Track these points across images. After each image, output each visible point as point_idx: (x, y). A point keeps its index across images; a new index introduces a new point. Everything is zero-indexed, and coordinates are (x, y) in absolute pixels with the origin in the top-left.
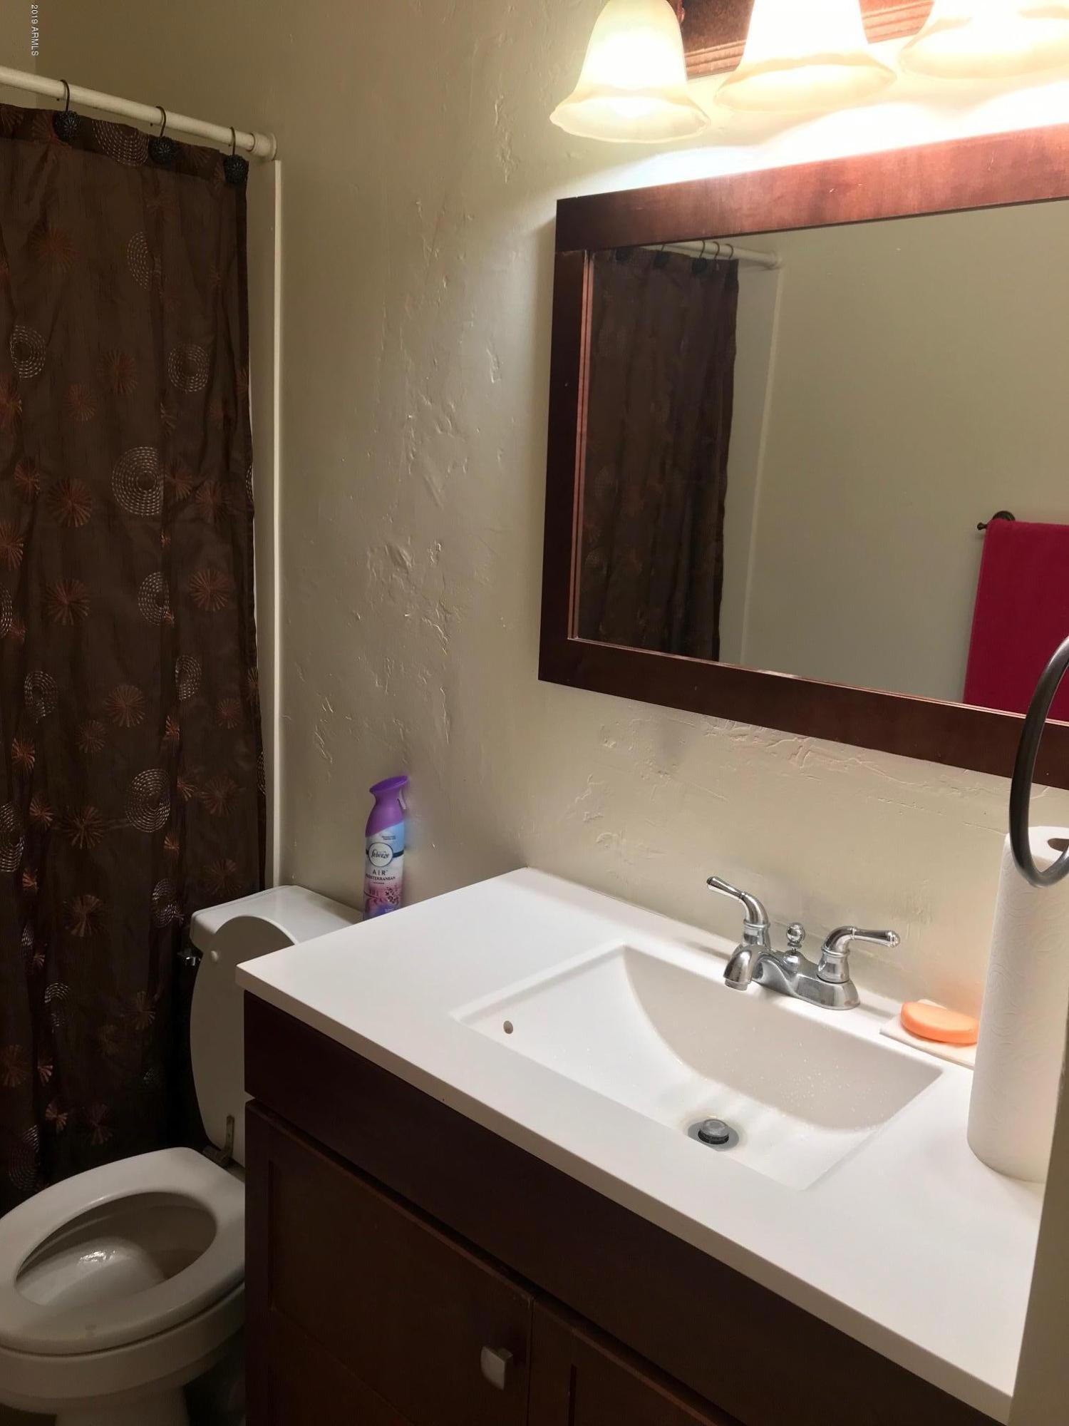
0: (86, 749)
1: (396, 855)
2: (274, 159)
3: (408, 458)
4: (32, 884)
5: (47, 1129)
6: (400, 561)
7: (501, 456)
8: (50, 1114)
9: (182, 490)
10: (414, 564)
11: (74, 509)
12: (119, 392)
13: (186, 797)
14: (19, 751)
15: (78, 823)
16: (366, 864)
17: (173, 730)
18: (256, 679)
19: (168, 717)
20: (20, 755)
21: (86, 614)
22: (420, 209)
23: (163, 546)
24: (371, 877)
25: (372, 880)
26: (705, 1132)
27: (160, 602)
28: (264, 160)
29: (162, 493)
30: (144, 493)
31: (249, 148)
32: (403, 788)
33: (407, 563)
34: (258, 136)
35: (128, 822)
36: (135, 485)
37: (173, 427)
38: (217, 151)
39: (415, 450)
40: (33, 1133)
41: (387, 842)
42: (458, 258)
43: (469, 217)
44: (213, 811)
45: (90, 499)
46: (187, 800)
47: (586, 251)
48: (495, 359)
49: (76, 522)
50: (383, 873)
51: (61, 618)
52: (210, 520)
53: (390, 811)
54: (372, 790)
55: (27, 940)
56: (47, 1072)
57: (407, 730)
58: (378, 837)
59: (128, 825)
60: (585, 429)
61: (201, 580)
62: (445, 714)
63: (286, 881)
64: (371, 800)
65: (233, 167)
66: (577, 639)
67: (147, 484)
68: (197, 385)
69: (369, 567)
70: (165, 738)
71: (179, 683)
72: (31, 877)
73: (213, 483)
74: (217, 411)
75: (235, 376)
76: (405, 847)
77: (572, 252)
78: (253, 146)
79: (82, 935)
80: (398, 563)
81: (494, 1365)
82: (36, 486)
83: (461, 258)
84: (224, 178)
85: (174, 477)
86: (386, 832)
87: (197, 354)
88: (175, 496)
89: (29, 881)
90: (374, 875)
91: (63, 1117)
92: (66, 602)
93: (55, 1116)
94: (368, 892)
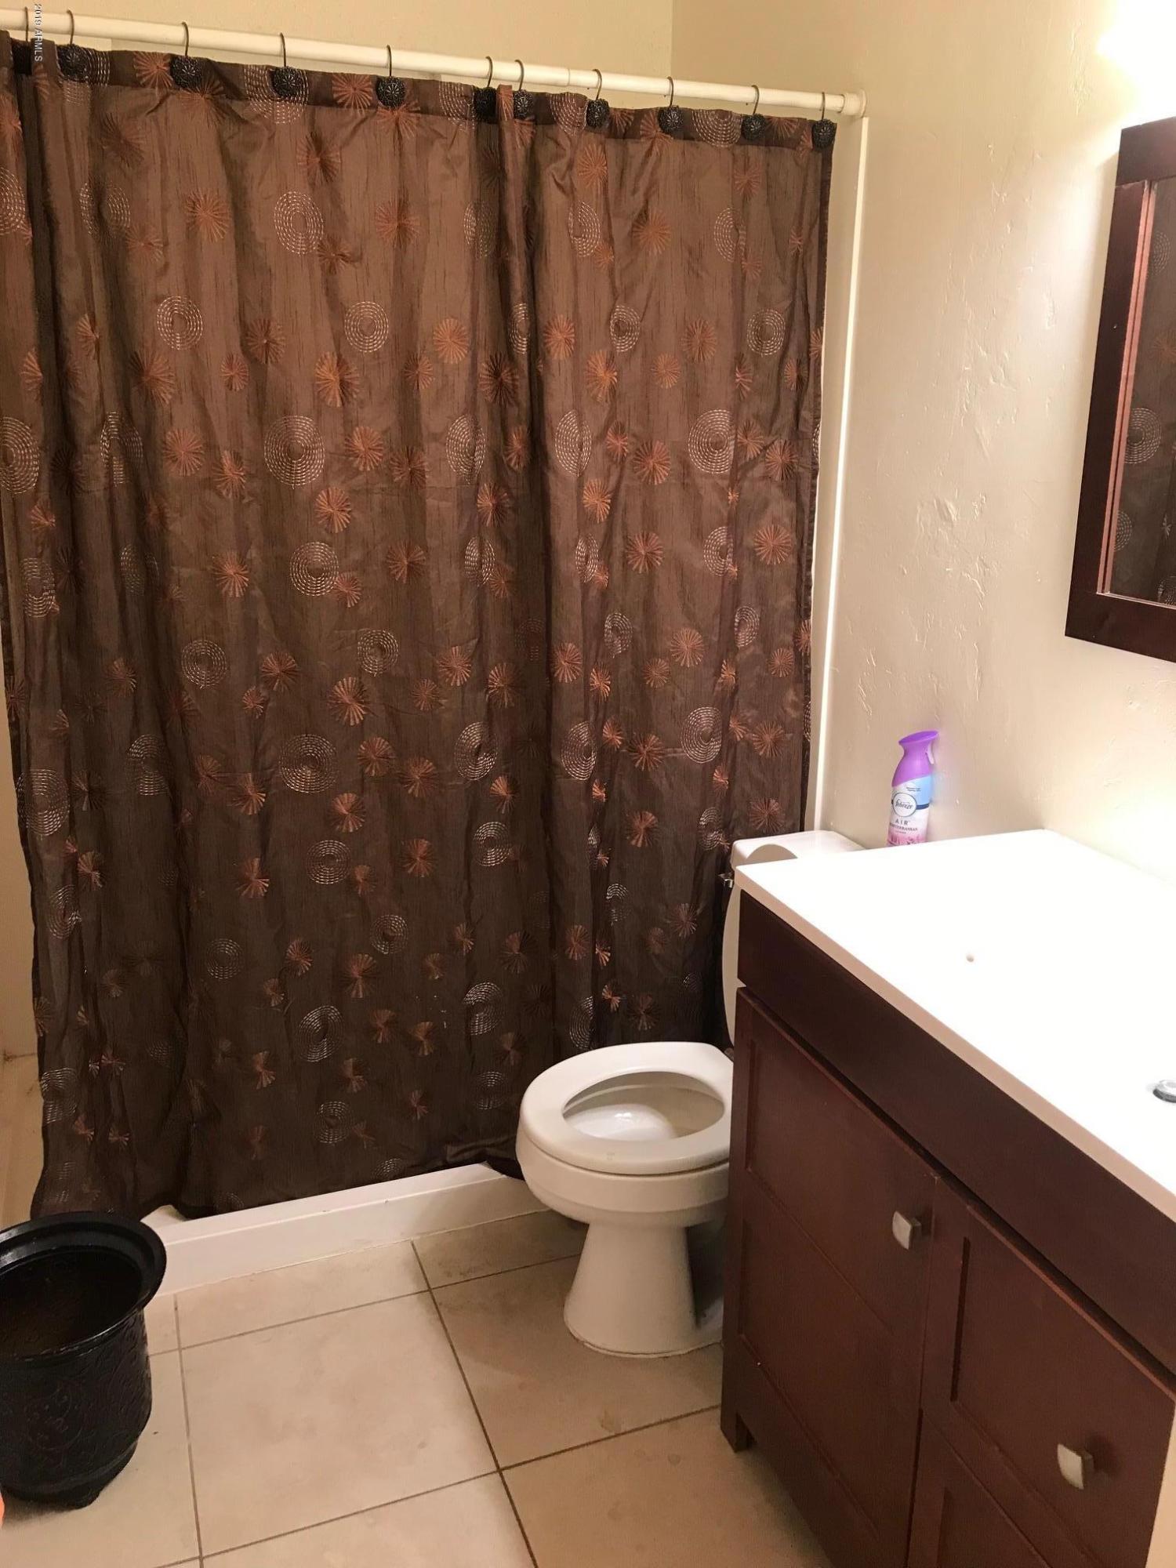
0: (652, 684)
1: (919, 807)
2: (862, 117)
3: (961, 410)
4: (600, 794)
5: (601, 1005)
6: (946, 514)
7: (1049, 404)
8: (606, 993)
9: (753, 450)
10: (959, 518)
11: (654, 468)
12: (699, 359)
13: (738, 737)
14: (596, 681)
15: (642, 748)
16: (892, 813)
17: (728, 674)
18: (808, 631)
19: (724, 661)
20: (596, 683)
21: (659, 563)
22: (992, 152)
23: (730, 502)
24: (893, 826)
25: (895, 829)
26: (1160, 1090)
27: (723, 555)
28: (854, 119)
29: (732, 453)
30: (715, 453)
31: (839, 110)
32: (933, 742)
33: (953, 517)
34: (847, 95)
35: (683, 752)
36: (708, 446)
37: (748, 389)
38: (806, 119)
39: (968, 402)
40: (588, 1003)
41: (911, 793)
42: (1024, 200)
43: (1038, 156)
44: (761, 753)
45: (668, 460)
46: (739, 739)
47: (1146, 182)
48: (1051, 305)
49: (656, 481)
50: (906, 823)
51: (638, 567)
52: (778, 478)
53: (917, 763)
54: (901, 742)
55: (593, 840)
56: (605, 957)
57: (940, 686)
58: (902, 787)
59: (681, 754)
60: (1132, 373)
61: (764, 533)
62: (977, 671)
63: (825, 827)
64: (901, 751)
65: (821, 132)
66: (1108, 594)
67: (718, 445)
68: (773, 348)
69: (918, 520)
70: (720, 681)
71: (739, 631)
72: (600, 788)
73: (783, 442)
74: (790, 372)
75: (810, 336)
76: (931, 801)
77: (1132, 184)
78: (843, 108)
79: (639, 845)
80: (945, 517)
81: (902, 1229)
82: (625, 448)
83: (1027, 200)
84: (810, 144)
85: (747, 437)
86: (910, 784)
87: (775, 320)
88: (745, 456)
89: (598, 792)
90: (896, 824)
91: (616, 1000)
92: (643, 552)
93: (609, 997)
94: (890, 840)
